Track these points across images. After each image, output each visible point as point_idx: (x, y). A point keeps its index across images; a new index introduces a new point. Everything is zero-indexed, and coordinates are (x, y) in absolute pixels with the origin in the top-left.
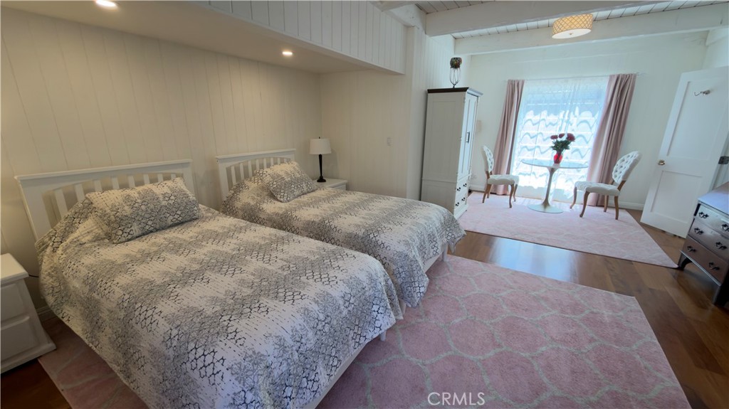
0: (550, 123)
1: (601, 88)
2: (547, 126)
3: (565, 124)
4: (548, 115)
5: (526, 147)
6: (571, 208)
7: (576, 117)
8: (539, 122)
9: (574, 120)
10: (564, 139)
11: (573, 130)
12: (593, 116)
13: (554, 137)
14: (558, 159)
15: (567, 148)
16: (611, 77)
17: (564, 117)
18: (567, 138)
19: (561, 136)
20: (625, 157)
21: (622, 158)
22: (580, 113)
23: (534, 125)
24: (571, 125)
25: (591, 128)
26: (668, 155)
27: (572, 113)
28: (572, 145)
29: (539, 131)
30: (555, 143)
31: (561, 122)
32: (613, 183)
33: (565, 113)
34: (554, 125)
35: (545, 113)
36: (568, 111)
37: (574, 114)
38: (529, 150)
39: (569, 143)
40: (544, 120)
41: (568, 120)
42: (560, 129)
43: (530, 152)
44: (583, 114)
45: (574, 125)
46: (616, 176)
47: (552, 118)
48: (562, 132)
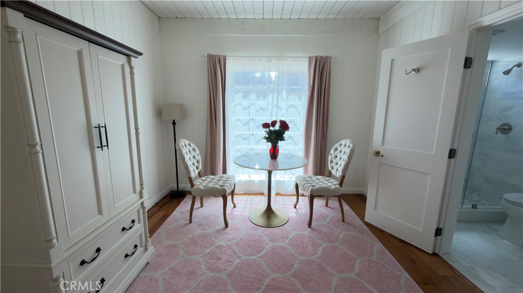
0: (261, 108)
1: (302, 70)
2: (258, 111)
3: (275, 109)
4: (258, 98)
5: (240, 135)
6: (295, 207)
7: (283, 101)
8: (249, 107)
9: (283, 104)
10: (277, 127)
11: (283, 116)
12: (300, 100)
13: (266, 126)
14: (274, 154)
15: (282, 139)
16: (310, 58)
17: (273, 101)
18: (281, 127)
19: (274, 123)
20: (337, 145)
21: (334, 147)
22: (287, 98)
23: (244, 109)
24: (281, 110)
25: (299, 114)
26: (383, 145)
27: (280, 97)
28: (287, 134)
29: (251, 118)
30: (268, 133)
31: (270, 107)
32: (330, 175)
33: (273, 96)
34: (264, 110)
35: (253, 96)
36: (276, 95)
37: (282, 98)
38: (244, 139)
39: (284, 133)
40: (253, 104)
41: (278, 104)
42: (271, 114)
43: (245, 141)
44: (290, 97)
45: (284, 110)
46: (333, 168)
47: (262, 103)
48: (274, 119)
